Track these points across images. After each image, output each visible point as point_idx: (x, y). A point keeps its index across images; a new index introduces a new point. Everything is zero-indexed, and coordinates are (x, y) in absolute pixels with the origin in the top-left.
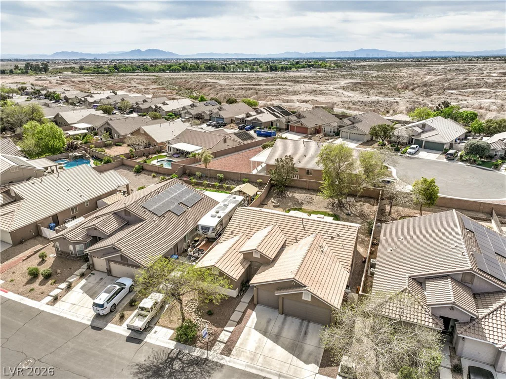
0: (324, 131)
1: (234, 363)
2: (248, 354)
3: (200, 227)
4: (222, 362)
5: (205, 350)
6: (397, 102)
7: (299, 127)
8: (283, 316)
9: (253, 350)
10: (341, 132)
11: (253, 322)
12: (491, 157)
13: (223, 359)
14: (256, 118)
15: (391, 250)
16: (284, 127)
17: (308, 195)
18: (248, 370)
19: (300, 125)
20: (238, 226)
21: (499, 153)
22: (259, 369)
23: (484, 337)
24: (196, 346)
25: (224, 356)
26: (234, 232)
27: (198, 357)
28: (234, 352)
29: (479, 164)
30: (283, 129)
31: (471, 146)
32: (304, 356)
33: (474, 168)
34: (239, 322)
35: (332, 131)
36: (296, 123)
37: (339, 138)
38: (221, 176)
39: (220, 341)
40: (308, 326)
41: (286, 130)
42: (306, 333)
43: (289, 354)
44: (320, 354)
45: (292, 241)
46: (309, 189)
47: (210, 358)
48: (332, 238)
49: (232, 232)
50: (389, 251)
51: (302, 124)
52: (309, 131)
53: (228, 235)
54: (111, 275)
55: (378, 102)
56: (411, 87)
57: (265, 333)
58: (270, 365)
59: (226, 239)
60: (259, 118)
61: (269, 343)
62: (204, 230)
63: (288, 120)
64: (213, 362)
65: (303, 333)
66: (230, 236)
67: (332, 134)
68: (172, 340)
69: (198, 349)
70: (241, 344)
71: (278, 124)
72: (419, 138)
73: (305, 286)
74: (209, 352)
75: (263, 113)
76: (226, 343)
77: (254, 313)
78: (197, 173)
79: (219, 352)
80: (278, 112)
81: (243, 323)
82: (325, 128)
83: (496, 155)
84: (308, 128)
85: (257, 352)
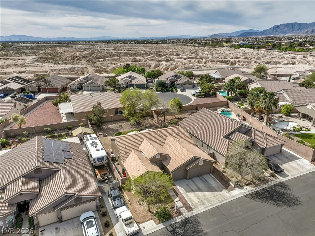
0: (71, 88)
1: (199, 211)
2: (199, 203)
3: (96, 160)
4: (194, 214)
5: (180, 215)
6: (86, 67)
7: (51, 88)
8: (190, 180)
9: (198, 201)
10: (84, 87)
11: (182, 190)
12: (167, 87)
13: (192, 213)
14: (6, 88)
15: (200, 132)
16: (37, 90)
17: (117, 124)
18: (207, 209)
19: (51, 87)
20: (125, 148)
21: (169, 85)
22: (211, 206)
23: (260, 147)
24: (173, 218)
25: (192, 212)
26: (127, 152)
27: (182, 220)
28: (193, 207)
29: (164, 91)
30: (36, 92)
31: (160, 83)
32: (217, 189)
33: (164, 93)
34: (177, 195)
35: (77, 87)
36: (47, 86)
37: (83, 91)
38: (49, 129)
39: (180, 208)
40: (203, 178)
41: (38, 92)
42: (206, 181)
43: (212, 192)
44: (220, 185)
45: (161, 144)
46: (114, 121)
47: (187, 217)
48: (177, 135)
49: (125, 153)
50: (199, 132)
51: (52, 86)
52: (59, 90)
53: (125, 155)
54: (62, 222)
55: (74, 68)
56: (76, 59)
57: (193, 191)
58: (212, 201)
59: (126, 158)
60: (11, 87)
61: (200, 194)
62: (100, 161)
63: (38, 85)
64: (191, 217)
65: (205, 181)
66: (126, 155)
67: (77, 89)
68: (159, 224)
69: (176, 218)
70: (191, 202)
71: (30, 89)
72: (132, 84)
73: (200, 158)
74: (183, 215)
75: (9, 83)
76: (184, 207)
77: (177, 186)
78: (24, 132)
79: (187, 211)
80: (20, 81)
81: (179, 193)
82: (70, 87)
83: (168, 86)
84: (58, 88)
85: (201, 200)
